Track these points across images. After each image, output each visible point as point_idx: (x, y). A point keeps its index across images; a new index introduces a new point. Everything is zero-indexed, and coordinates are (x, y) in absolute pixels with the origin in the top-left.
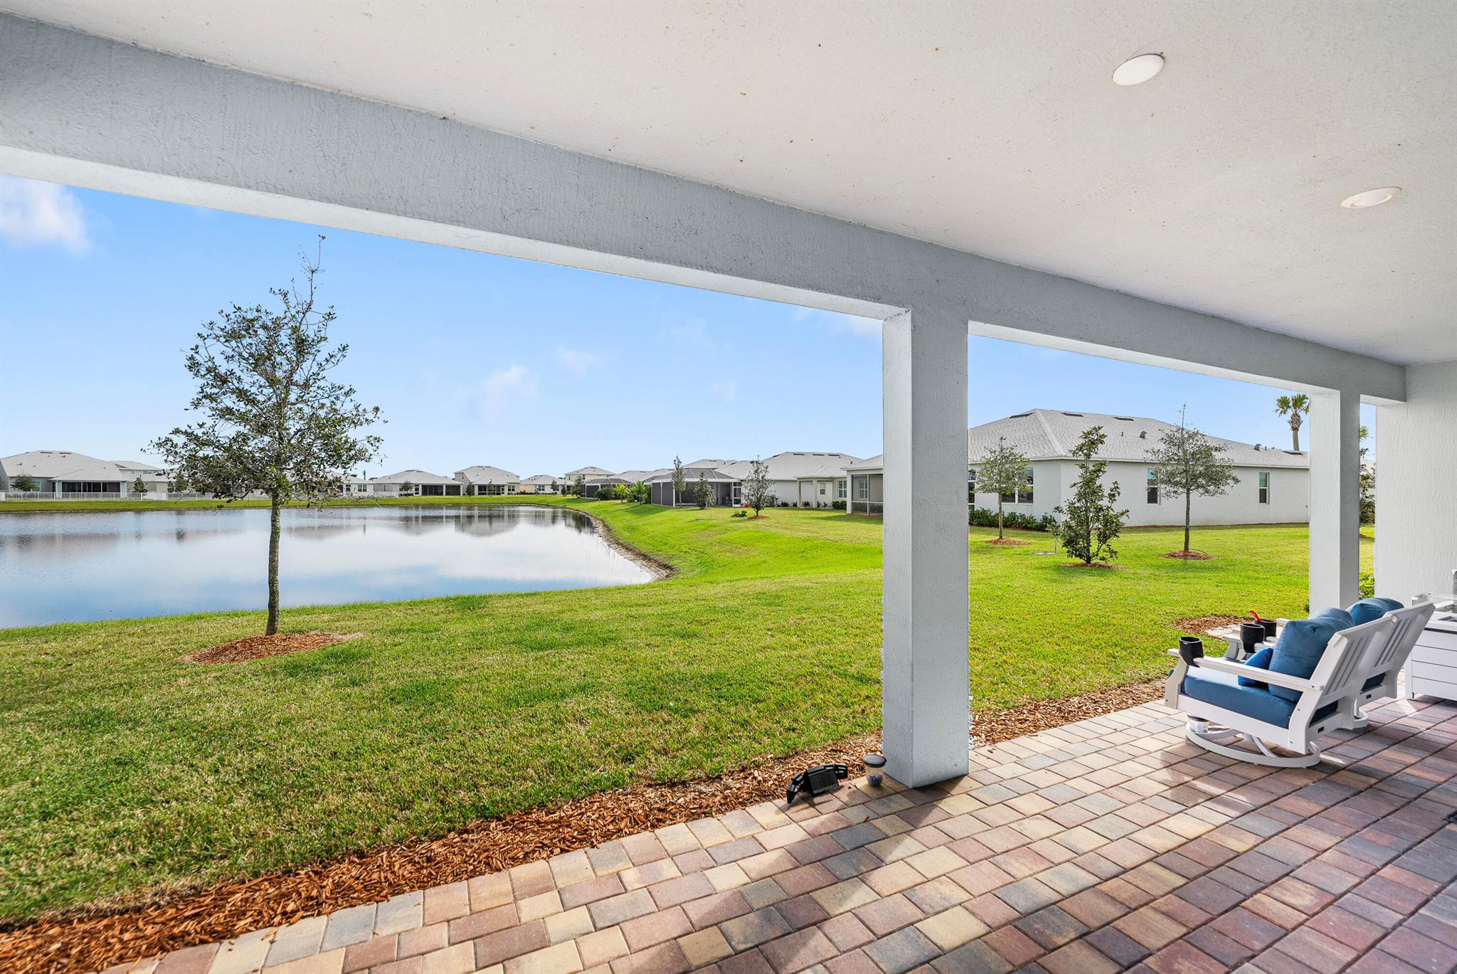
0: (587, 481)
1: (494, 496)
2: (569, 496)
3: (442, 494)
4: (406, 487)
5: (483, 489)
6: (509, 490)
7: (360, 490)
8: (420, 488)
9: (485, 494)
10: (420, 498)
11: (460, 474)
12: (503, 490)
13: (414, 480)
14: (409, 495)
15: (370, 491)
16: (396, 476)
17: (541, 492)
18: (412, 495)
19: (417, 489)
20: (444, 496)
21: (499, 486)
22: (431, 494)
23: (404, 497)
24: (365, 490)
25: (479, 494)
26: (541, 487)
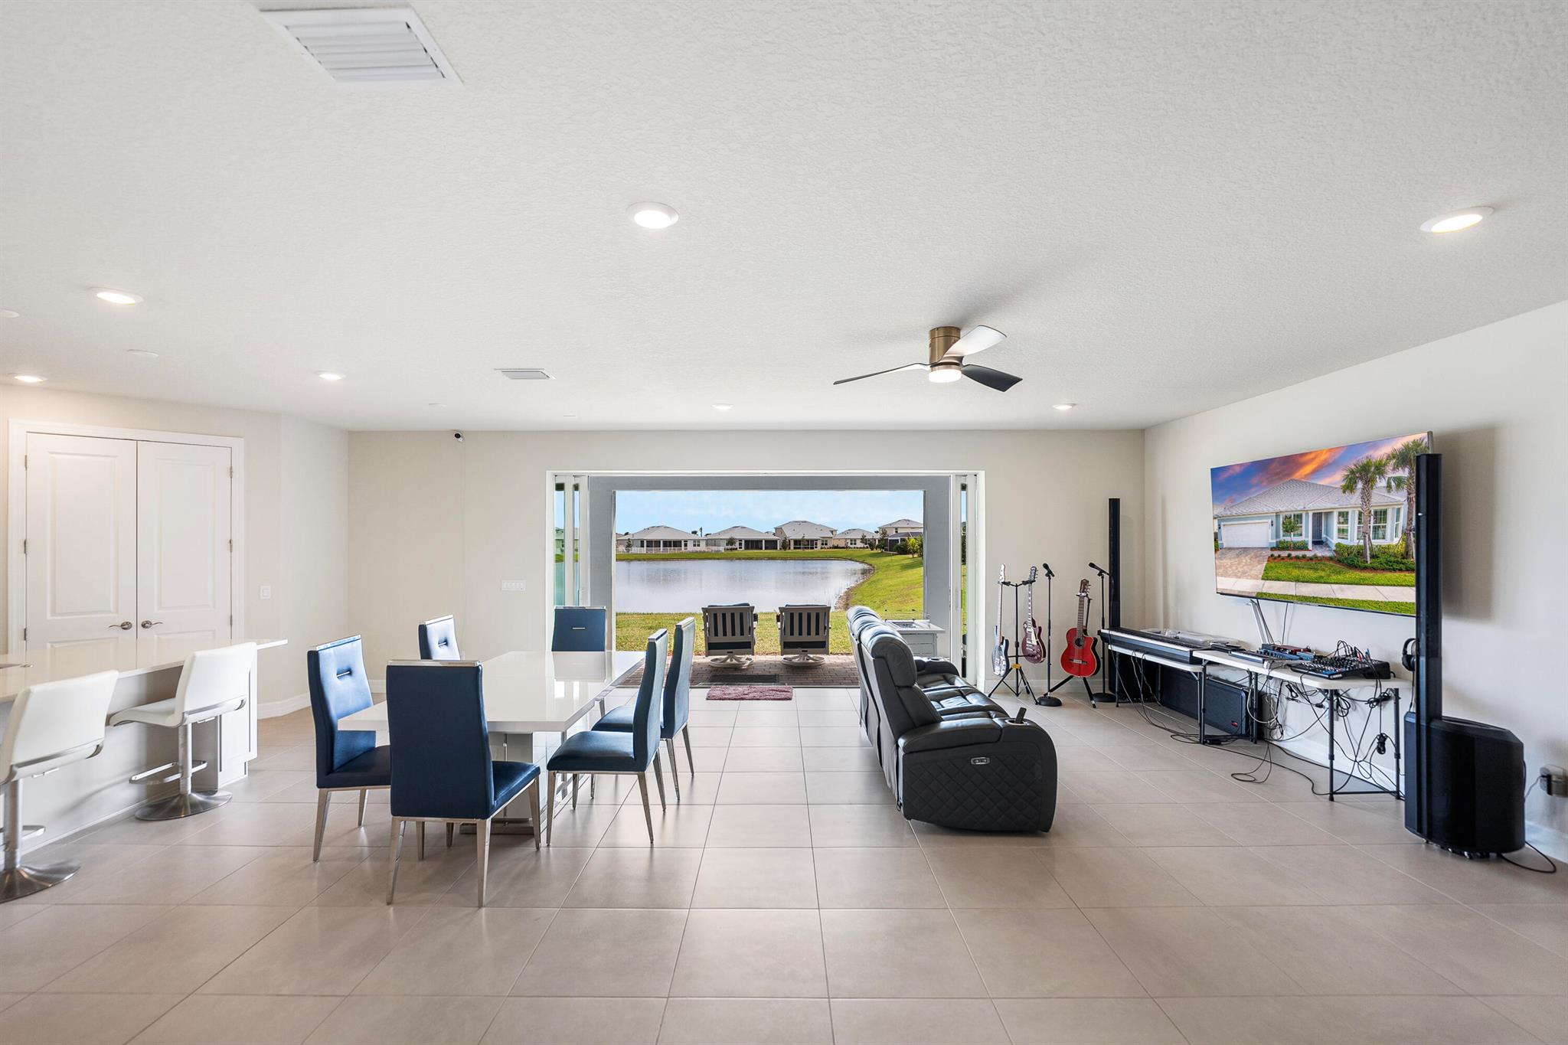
0: (891, 535)
1: (807, 550)
2: (875, 551)
3: (761, 549)
4: (731, 542)
5: (797, 543)
6: (823, 544)
7: (695, 545)
8: (743, 542)
9: (800, 548)
10: (742, 551)
11: (779, 530)
12: (816, 544)
13: (737, 535)
14: (734, 549)
15: (703, 547)
16: (724, 532)
17: (853, 546)
18: (736, 549)
19: (740, 544)
20: (764, 550)
21: (812, 541)
22: (752, 548)
23: (729, 552)
24: (699, 545)
25: (795, 548)
26: (854, 541)
